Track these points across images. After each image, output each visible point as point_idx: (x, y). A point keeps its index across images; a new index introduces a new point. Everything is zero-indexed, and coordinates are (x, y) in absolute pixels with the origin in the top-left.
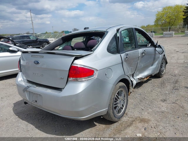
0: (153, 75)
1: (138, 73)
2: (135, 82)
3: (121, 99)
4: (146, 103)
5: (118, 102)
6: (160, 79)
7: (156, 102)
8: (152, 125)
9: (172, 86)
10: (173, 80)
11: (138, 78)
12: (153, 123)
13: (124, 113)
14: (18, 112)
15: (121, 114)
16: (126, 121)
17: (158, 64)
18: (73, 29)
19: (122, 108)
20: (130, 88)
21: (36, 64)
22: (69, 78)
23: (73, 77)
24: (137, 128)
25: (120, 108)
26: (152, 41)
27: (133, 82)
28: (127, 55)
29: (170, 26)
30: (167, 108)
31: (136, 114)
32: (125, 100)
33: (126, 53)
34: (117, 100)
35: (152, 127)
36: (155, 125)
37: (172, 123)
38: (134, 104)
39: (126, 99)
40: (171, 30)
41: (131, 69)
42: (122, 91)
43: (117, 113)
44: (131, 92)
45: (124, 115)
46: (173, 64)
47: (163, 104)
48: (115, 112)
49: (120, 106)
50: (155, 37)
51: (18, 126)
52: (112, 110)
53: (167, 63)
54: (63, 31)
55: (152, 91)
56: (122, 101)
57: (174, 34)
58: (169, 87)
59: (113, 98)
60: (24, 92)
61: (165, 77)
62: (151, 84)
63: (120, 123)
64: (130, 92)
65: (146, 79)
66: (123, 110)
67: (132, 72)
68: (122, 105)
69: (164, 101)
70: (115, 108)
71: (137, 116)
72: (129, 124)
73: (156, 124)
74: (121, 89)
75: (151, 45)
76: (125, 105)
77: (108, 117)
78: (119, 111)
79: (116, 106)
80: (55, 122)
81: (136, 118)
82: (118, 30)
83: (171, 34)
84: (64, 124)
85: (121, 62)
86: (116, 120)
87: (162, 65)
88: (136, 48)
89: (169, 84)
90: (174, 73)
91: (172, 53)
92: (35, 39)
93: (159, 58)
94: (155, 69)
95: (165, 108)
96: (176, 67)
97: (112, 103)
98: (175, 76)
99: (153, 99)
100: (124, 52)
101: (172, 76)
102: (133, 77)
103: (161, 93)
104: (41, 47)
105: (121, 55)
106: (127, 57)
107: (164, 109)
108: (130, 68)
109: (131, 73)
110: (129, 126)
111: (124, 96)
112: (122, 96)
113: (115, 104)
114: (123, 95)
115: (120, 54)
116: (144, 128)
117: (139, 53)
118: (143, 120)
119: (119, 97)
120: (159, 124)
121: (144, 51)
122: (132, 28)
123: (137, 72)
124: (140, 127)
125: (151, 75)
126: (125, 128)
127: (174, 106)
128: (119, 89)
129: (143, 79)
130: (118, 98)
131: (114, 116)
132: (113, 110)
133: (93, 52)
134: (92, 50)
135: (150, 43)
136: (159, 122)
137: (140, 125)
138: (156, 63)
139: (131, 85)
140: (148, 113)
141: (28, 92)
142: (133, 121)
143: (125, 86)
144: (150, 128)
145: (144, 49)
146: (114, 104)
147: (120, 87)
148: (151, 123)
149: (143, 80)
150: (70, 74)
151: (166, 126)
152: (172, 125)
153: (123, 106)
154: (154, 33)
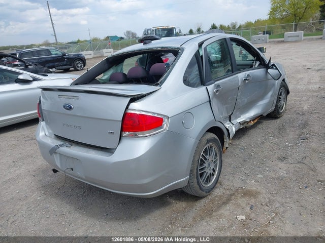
0: (265, 115)
1: (238, 113)
2: (233, 130)
3: (210, 161)
4: (253, 164)
5: (206, 165)
6: (278, 121)
7: (270, 162)
8: (263, 200)
9: (297, 132)
10: (300, 121)
11: (239, 122)
12: (264, 197)
13: (217, 183)
14: (44, 185)
15: (210, 184)
16: (220, 196)
17: (272, 96)
18: (125, 32)
19: (213, 175)
20: (225, 141)
21: (68, 109)
22: (123, 132)
23: (129, 131)
24: (239, 206)
25: (209, 174)
26: (262, 57)
27: (230, 131)
28: (218, 86)
29: (297, 21)
30: (288, 172)
31: (237, 183)
32: (218, 162)
33: (216, 83)
34: (204, 163)
35: (262, 204)
36: (268, 200)
37: (296, 197)
38: (233, 166)
39: (218, 159)
40: (298, 28)
41: (227, 108)
42: (211, 147)
43: (205, 184)
44: (227, 148)
45: (217, 186)
46: (300, 92)
47: (281, 165)
48: (201, 181)
49: (208, 171)
50: (269, 42)
51: (46, 208)
52: (195, 179)
53: (288, 92)
54: (108, 37)
55: (263, 143)
56: (213, 163)
57: (304, 36)
58: (292, 135)
59: (196, 159)
60: (51, 155)
61: (285, 117)
62: (262, 131)
63: (211, 199)
64: (225, 148)
65: (252, 123)
66: (215, 177)
67: (228, 113)
68: (213, 169)
69: (283, 159)
70: (201, 175)
71: (239, 185)
72: (224, 199)
73: (269, 198)
74: (209, 144)
75: (259, 65)
76: (217, 169)
77: (190, 190)
78: (208, 180)
79: (203, 173)
80: (104, 199)
81: (237, 191)
82: (200, 45)
83: (298, 36)
84: (120, 203)
85: (209, 100)
86: (204, 193)
87: (281, 97)
88: (233, 72)
89: (293, 129)
90: (300, 109)
91: (298, 72)
92: (59, 54)
93: (274, 85)
94: (267, 105)
95: (285, 172)
96: (305, 98)
97: (196, 168)
98: (303, 114)
99: (265, 157)
100: (213, 81)
101: (298, 115)
102: (230, 121)
103: (278, 145)
104: (71, 69)
105: (208, 87)
106: (217, 91)
107: (282, 173)
108: (225, 106)
109: (227, 115)
110: (225, 203)
111: (216, 155)
112: (211, 156)
113: (200, 170)
114: (213, 153)
115: (205, 87)
116: (249, 206)
117: (239, 81)
118: (248, 194)
119: (207, 157)
120: (274, 199)
121: (248, 75)
122: (225, 39)
123: (236, 112)
124: (244, 205)
125: (262, 115)
126: (219, 207)
127: (299, 168)
128: (207, 144)
129: (247, 122)
130: (206, 159)
131: (201, 189)
132: (198, 179)
133: (160, 86)
134: (159, 82)
135: (257, 60)
136: (275, 195)
137: (243, 201)
138: (270, 94)
139: (226, 136)
140: (257, 181)
141: (58, 155)
142: (231, 195)
143: (217, 138)
144: (259, 206)
145: (248, 72)
146: (199, 168)
147: (208, 141)
148: (260, 197)
149: (247, 125)
150: (124, 126)
151: (285, 202)
152: (295, 201)
153: (214, 171)
154: (268, 35)
